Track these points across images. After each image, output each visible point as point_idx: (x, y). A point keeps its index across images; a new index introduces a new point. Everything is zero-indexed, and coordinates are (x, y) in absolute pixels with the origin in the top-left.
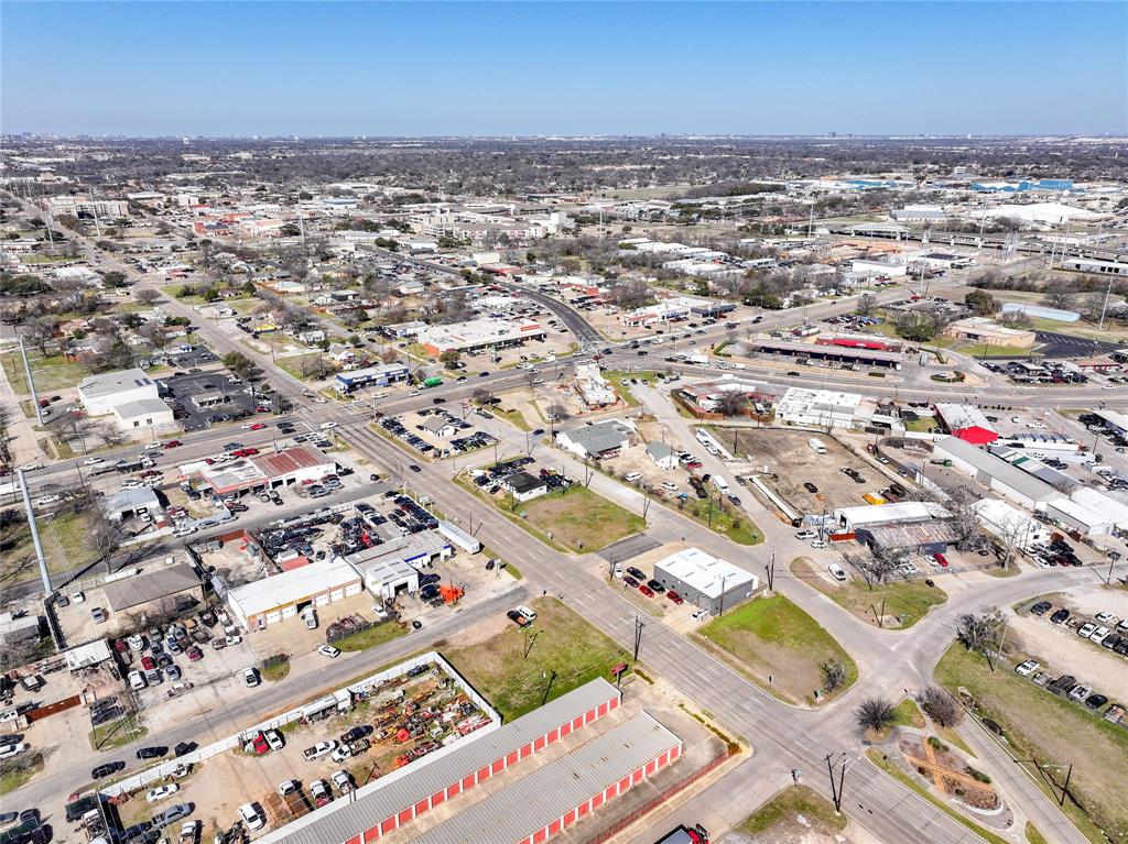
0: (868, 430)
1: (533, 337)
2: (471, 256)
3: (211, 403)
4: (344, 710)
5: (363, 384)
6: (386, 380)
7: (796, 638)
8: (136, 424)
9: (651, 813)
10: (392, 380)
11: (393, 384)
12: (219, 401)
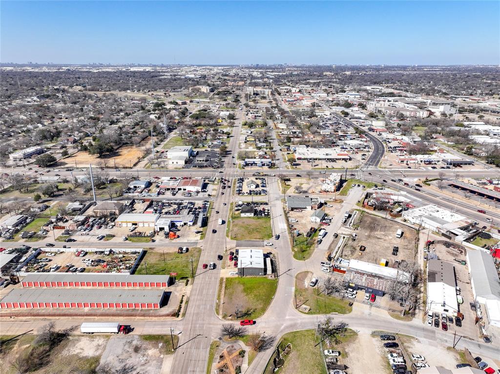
0: (443, 235)
1: (343, 159)
2: (372, 122)
3: (200, 161)
4: (106, 255)
5: (252, 164)
6: (261, 164)
7: (255, 296)
8: (173, 163)
9: (128, 317)
10: (263, 165)
11: (263, 167)
12: (203, 161)
